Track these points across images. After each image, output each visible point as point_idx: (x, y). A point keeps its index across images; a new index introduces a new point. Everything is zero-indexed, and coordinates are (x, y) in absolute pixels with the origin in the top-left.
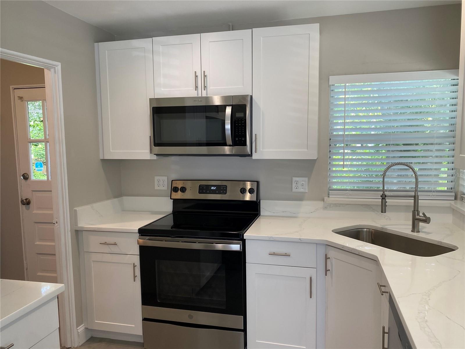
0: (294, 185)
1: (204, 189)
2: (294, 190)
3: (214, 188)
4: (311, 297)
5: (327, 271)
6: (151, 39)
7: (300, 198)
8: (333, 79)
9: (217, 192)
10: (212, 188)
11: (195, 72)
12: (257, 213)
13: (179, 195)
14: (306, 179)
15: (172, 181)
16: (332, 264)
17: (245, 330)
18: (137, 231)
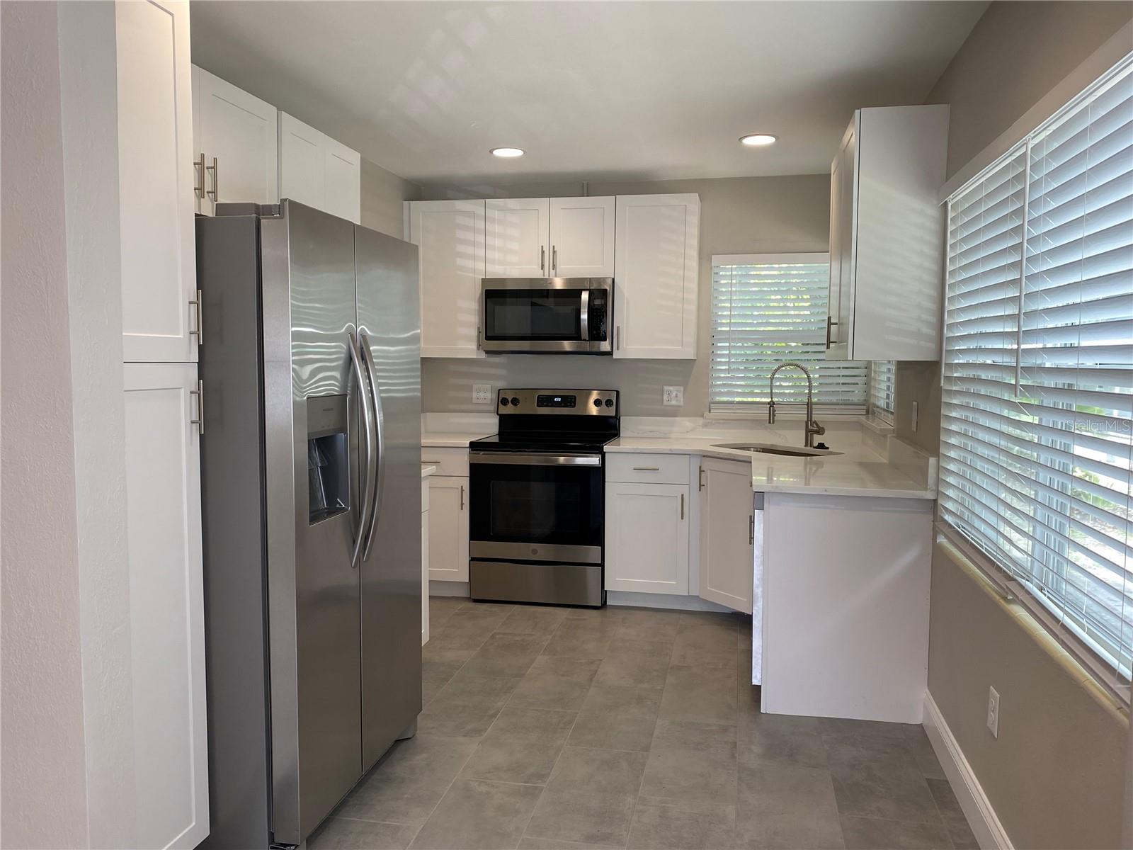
0: (665, 397)
1: (545, 401)
2: (665, 403)
3: (560, 400)
4: (682, 518)
5: (701, 485)
6: (484, 201)
7: (673, 413)
8: (716, 259)
9: (563, 404)
10: (555, 399)
11: (542, 247)
12: (616, 432)
13: (509, 410)
14: (682, 389)
15: (499, 390)
16: (707, 477)
17: (602, 565)
18: (468, 446)
